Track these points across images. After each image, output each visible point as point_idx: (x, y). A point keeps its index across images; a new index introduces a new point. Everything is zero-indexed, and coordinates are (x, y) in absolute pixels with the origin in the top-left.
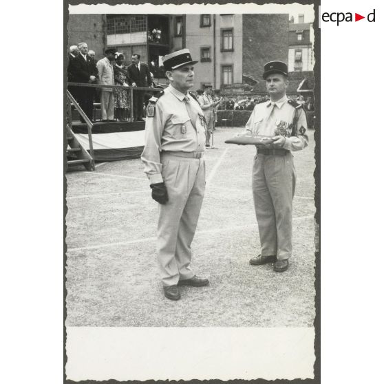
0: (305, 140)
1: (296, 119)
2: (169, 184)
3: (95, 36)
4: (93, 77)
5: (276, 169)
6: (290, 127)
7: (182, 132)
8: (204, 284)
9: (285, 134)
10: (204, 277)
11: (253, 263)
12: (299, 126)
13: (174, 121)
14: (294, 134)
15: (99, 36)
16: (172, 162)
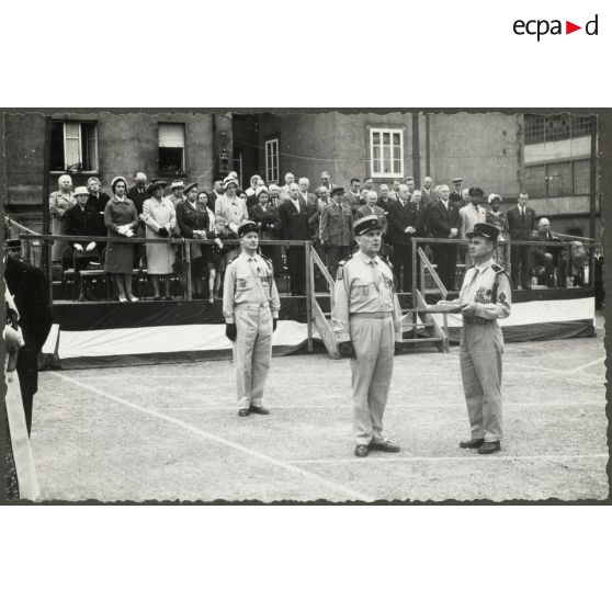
0: (504, 307)
1: (496, 286)
2: (357, 345)
3: (504, 152)
4: (454, 231)
5: (476, 339)
6: (489, 293)
7: (366, 294)
8: (394, 450)
9: (484, 302)
10: (394, 443)
11: (463, 445)
12: (499, 293)
13: (357, 283)
14: (494, 301)
15: (512, 151)
16: (357, 322)
